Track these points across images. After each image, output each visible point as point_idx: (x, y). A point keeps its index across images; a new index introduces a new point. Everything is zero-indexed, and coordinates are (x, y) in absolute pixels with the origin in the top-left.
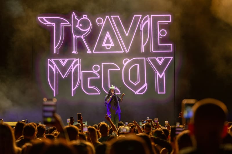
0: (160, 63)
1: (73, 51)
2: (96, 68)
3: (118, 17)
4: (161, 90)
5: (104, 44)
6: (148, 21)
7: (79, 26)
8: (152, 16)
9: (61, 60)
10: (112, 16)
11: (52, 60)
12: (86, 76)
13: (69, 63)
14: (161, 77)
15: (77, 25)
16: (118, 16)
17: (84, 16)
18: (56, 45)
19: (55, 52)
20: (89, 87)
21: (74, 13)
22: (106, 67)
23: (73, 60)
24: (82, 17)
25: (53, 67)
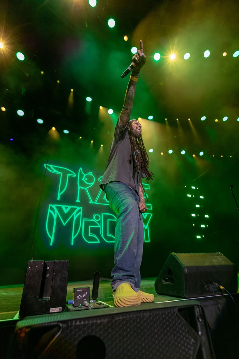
0: (145, 217)
1: (77, 199)
2: (97, 218)
4: (147, 239)
7: (85, 179)
9: (63, 207)
11: (54, 206)
12: (87, 224)
13: (72, 210)
14: (146, 228)
15: (83, 178)
17: (89, 172)
18: (60, 192)
19: (58, 198)
20: (90, 235)
21: (81, 168)
22: (106, 218)
23: (76, 208)
24: (88, 173)
25: (55, 213)
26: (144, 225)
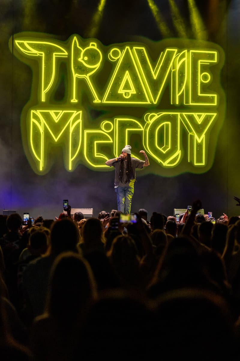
0: (199, 121)
1: (72, 99)
2: (108, 127)
3: (143, 50)
4: (199, 160)
5: (122, 90)
6: (185, 59)
7: (83, 59)
8: (191, 51)
9: (52, 112)
10: (134, 48)
11: (38, 113)
12: (92, 138)
13: (66, 118)
14: (199, 141)
15: (80, 57)
16: (143, 48)
17: (91, 43)
18: (45, 89)
19: (43, 99)
20: (96, 156)
21: (75, 38)
22: (123, 126)
23: (73, 113)
24: (89, 46)
25: (40, 123)
26: (196, 136)
